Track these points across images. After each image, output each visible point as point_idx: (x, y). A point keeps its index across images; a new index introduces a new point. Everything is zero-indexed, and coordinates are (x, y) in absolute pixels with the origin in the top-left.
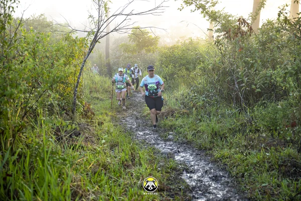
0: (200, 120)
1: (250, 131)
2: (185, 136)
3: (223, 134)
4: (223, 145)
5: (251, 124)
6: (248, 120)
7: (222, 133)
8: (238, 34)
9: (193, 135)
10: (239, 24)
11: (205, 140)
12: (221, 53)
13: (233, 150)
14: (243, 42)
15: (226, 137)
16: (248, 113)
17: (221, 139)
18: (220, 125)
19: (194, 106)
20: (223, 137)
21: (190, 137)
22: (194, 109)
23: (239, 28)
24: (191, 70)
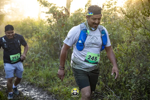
0: (38, 69)
1: (70, 75)
2: (29, 80)
3: (54, 78)
4: (54, 84)
5: (70, 70)
6: (68, 68)
7: (52, 77)
8: (61, 15)
9: (34, 79)
10: (62, 10)
11: (42, 82)
12: (51, 27)
13: (60, 87)
14: (64, 21)
15: (55, 79)
16: (68, 64)
17: (53, 81)
18: (51, 72)
19: (33, 61)
20: (54, 79)
21: (32, 80)
22: (33, 62)
23: (62, 13)
24: (29, 37)
